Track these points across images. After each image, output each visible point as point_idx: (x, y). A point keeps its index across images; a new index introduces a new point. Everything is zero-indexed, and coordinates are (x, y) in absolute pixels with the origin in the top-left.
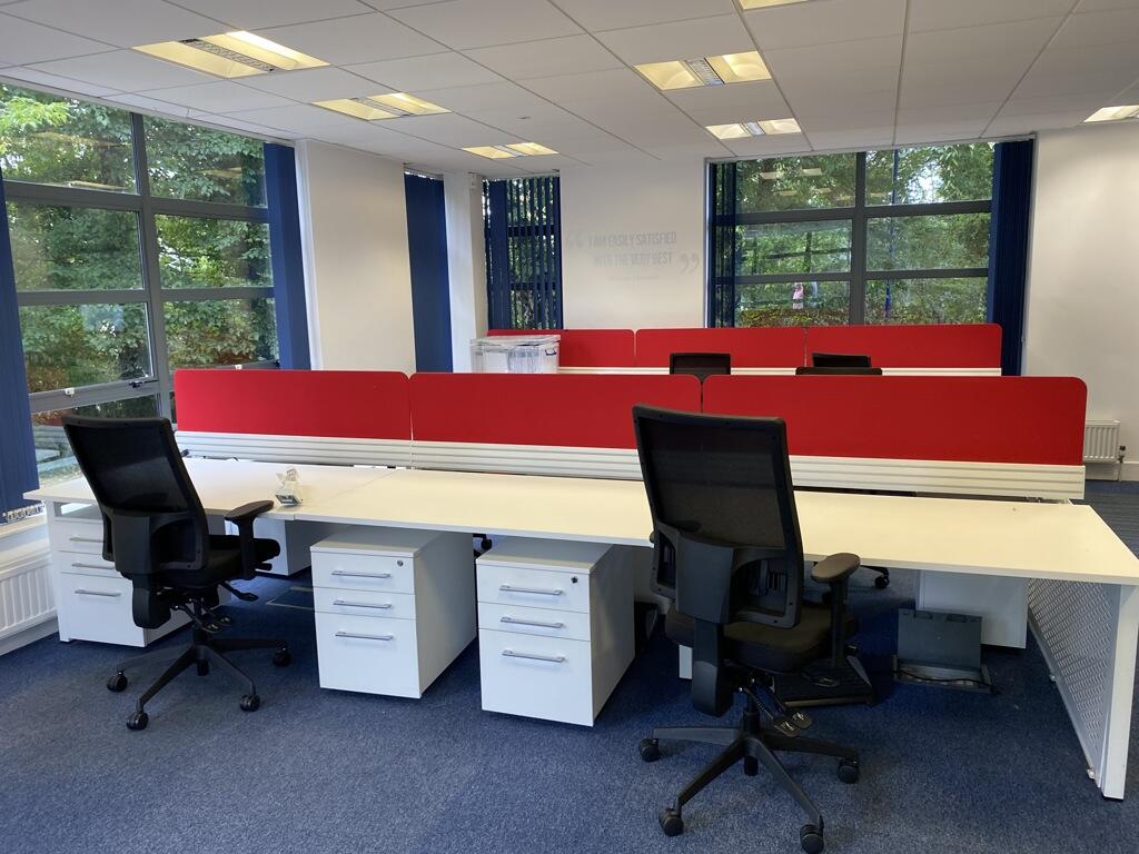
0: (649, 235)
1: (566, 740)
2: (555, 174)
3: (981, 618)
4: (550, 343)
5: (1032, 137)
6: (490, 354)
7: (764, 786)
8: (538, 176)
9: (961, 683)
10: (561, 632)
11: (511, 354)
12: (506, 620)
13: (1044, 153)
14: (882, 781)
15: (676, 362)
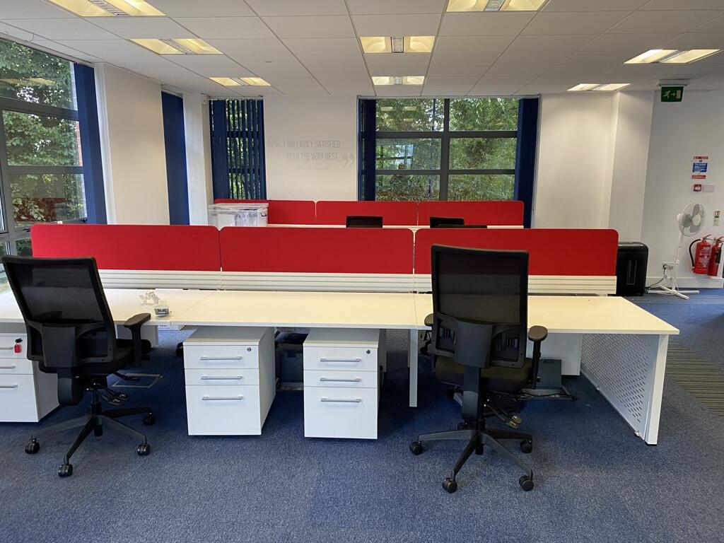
0: (323, 141)
1: (363, 448)
2: (260, 98)
3: (561, 360)
4: (262, 208)
5: (539, 97)
6: (222, 215)
7: (485, 460)
8: (248, 99)
9: (553, 396)
10: (359, 384)
11: (237, 216)
12: (322, 380)
13: (545, 106)
14: (543, 450)
15: (351, 221)
